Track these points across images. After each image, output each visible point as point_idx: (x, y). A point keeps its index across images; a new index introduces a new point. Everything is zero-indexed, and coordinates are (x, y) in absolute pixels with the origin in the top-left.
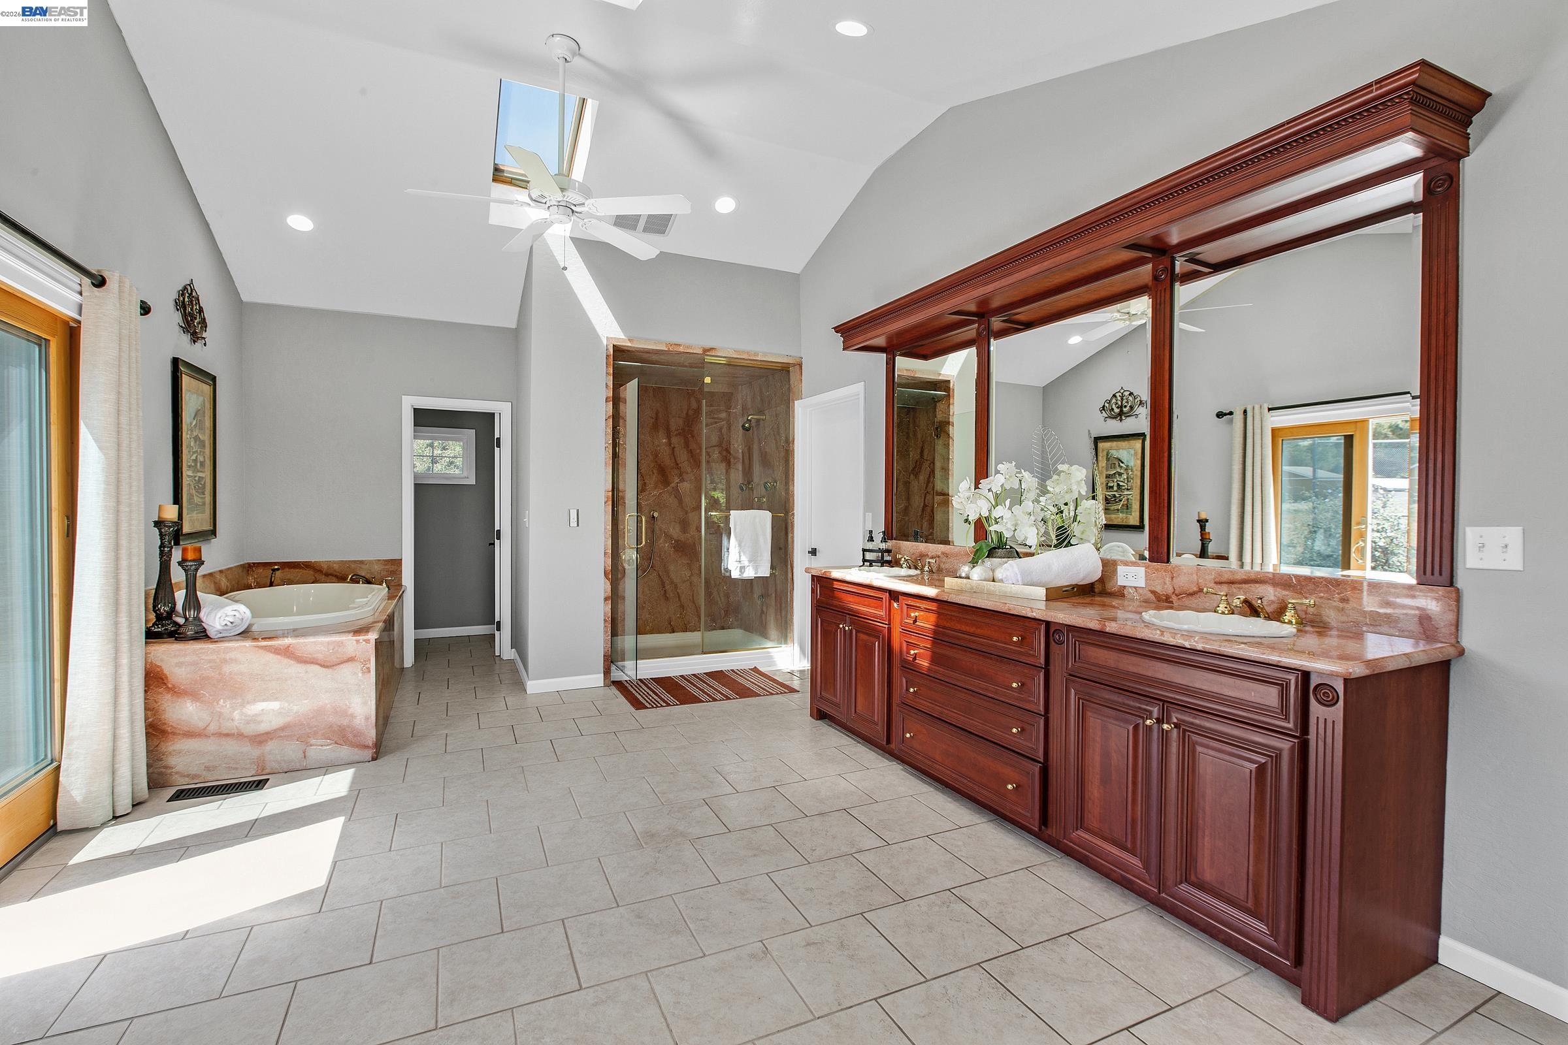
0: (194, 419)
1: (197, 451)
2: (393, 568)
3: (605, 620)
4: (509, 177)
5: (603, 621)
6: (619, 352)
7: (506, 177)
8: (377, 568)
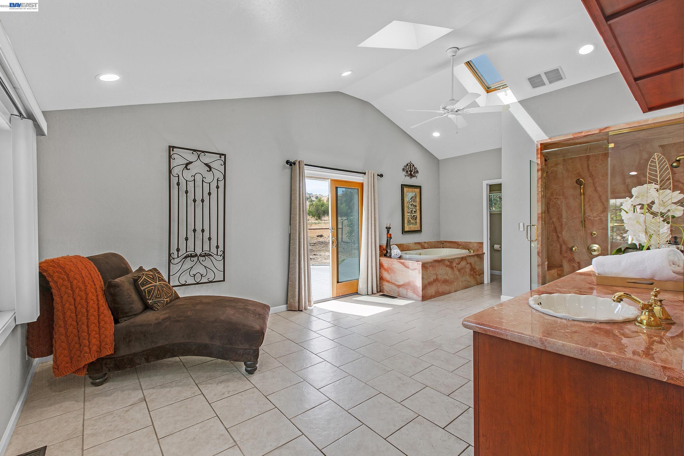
0: (411, 199)
1: (412, 208)
2: (480, 245)
3: (538, 275)
4: (494, 88)
5: (537, 276)
6: (544, 146)
7: (493, 89)
8: (475, 245)
